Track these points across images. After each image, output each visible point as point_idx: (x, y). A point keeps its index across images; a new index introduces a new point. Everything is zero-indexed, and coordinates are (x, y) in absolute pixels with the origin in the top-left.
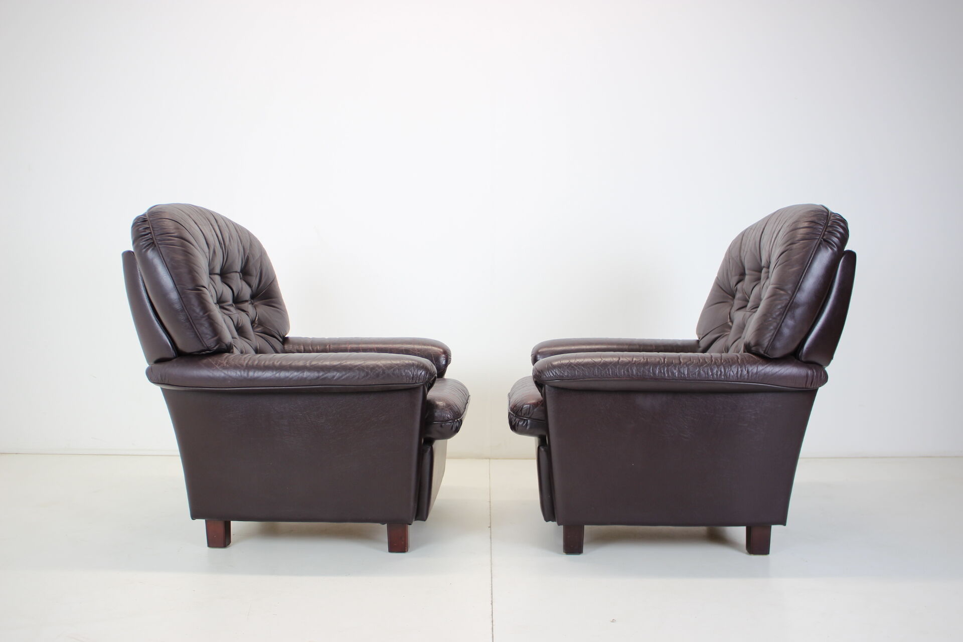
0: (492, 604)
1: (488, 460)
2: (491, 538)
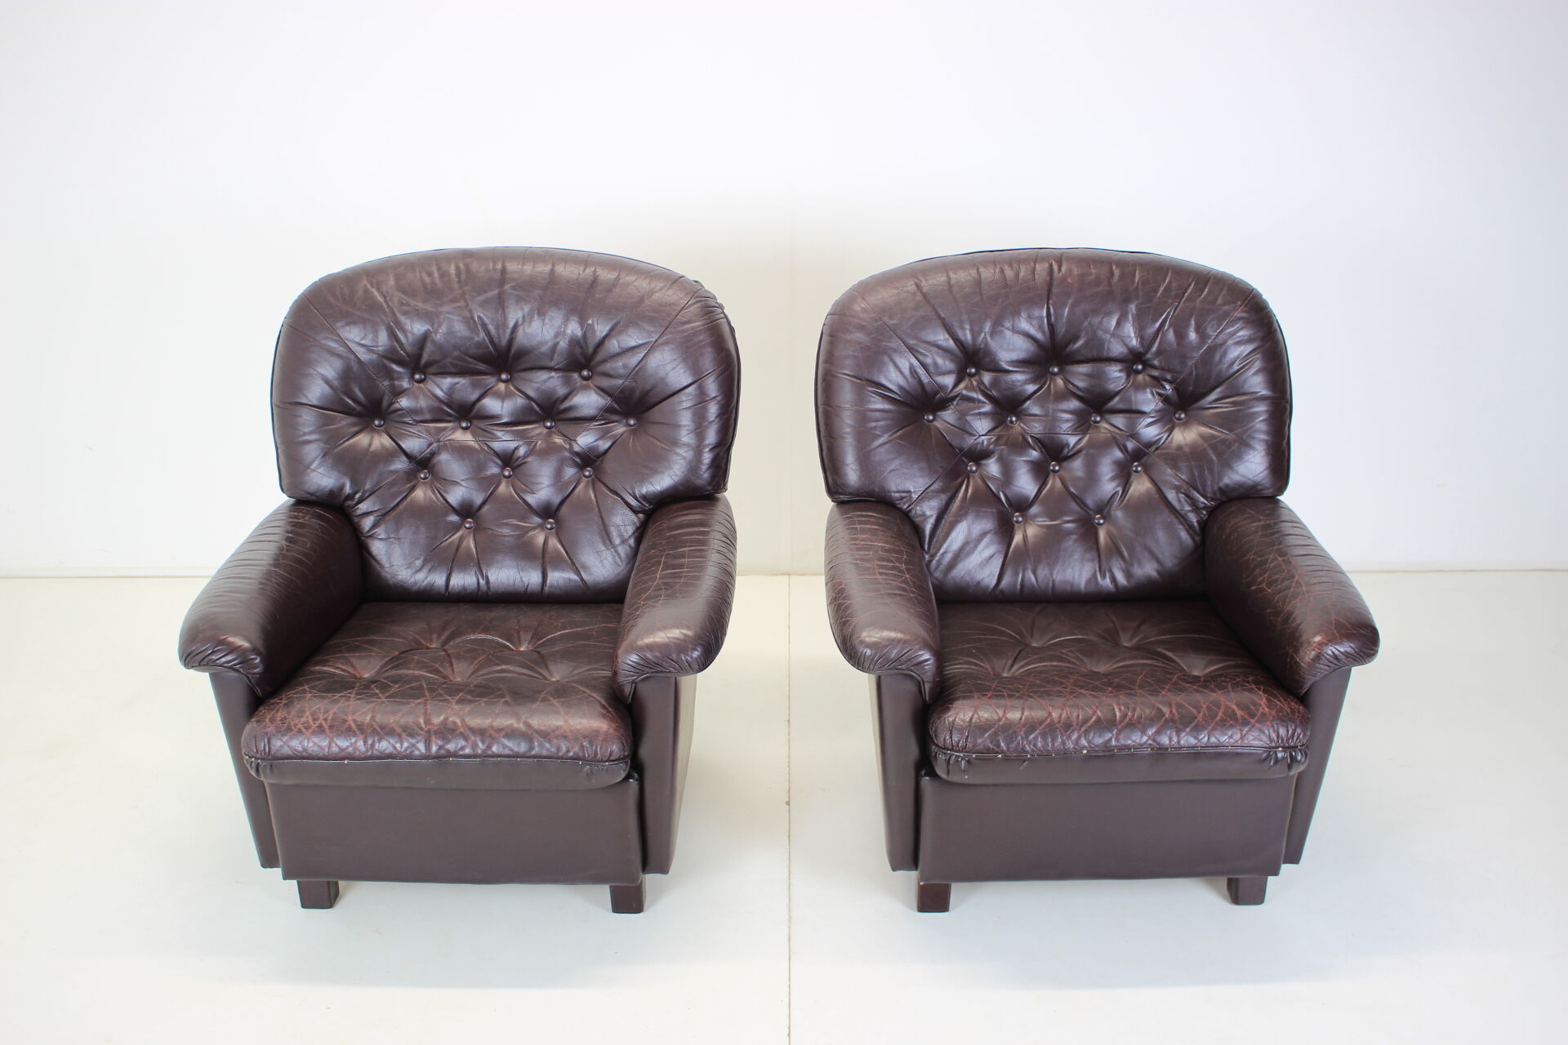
1: (787, 577)
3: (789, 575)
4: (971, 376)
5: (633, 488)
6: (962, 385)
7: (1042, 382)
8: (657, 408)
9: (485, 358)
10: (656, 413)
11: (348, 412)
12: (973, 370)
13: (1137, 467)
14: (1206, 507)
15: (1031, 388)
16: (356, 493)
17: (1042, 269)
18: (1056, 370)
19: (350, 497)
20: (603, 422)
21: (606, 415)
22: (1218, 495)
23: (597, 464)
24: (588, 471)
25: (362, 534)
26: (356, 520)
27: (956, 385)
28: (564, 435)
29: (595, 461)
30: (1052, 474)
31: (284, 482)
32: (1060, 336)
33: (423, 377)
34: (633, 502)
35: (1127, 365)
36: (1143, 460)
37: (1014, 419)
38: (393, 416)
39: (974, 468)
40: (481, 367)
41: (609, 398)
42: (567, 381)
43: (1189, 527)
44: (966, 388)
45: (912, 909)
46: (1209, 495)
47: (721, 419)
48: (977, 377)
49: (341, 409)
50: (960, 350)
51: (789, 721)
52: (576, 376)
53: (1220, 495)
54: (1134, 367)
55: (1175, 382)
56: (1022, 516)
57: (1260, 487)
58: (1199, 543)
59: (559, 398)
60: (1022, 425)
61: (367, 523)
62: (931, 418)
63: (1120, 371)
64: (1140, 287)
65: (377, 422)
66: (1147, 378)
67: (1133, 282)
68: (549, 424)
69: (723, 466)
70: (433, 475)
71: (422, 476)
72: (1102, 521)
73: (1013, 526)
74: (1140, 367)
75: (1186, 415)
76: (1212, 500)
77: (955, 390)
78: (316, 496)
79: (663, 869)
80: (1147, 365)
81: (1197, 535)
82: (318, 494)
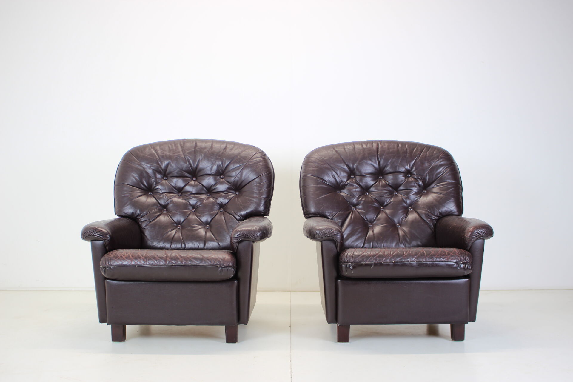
0: (291, 361)
1: (290, 292)
2: (291, 332)
3: (290, 291)
4: (352, 178)
5: (237, 213)
6: (349, 181)
7: (377, 180)
8: (245, 187)
9: (188, 171)
10: (245, 188)
11: (140, 188)
12: (353, 177)
13: (410, 209)
14: (435, 219)
15: (372, 183)
16: (141, 214)
17: (375, 146)
18: (381, 177)
19: (139, 215)
20: (227, 192)
21: (229, 190)
22: (439, 215)
23: (225, 207)
24: (221, 210)
25: (142, 228)
26: (140, 223)
27: (347, 181)
28: (214, 198)
29: (224, 206)
30: (381, 211)
31: (116, 210)
32: (381, 166)
33: (167, 178)
34: (238, 217)
35: (405, 174)
36: (412, 206)
37: (368, 193)
38: (155, 191)
39: (354, 209)
40: (187, 175)
41: (230, 184)
42: (215, 179)
43: (430, 227)
44: (351, 182)
45: (336, 342)
46: (436, 215)
47: (268, 189)
48: (354, 179)
49: (138, 186)
50: (348, 169)
51: (290, 314)
52: (218, 177)
53: (439, 214)
54: (408, 175)
55: (422, 179)
56: (372, 225)
57: (453, 212)
58: (433, 231)
59: (212, 185)
60: (371, 195)
61: (143, 225)
62: (339, 192)
63: (403, 176)
64: (408, 149)
65: (150, 193)
66: (413, 179)
67: (405, 147)
68: (208, 195)
69: (268, 205)
70: (168, 211)
71: (164, 211)
72: (399, 226)
73: (369, 227)
74: (410, 175)
75: (426, 191)
76: (437, 216)
77: (347, 182)
78: (127, 214)
79: (246, 323)
80: (412, 174)
81: (433, 228)
82: (128, 213)
